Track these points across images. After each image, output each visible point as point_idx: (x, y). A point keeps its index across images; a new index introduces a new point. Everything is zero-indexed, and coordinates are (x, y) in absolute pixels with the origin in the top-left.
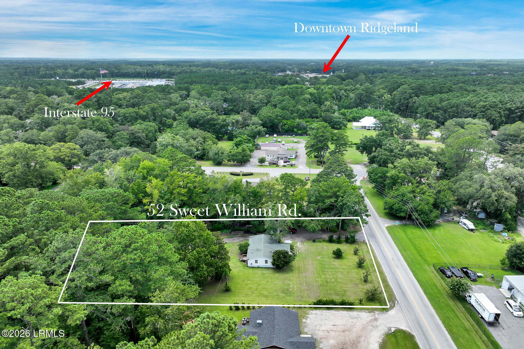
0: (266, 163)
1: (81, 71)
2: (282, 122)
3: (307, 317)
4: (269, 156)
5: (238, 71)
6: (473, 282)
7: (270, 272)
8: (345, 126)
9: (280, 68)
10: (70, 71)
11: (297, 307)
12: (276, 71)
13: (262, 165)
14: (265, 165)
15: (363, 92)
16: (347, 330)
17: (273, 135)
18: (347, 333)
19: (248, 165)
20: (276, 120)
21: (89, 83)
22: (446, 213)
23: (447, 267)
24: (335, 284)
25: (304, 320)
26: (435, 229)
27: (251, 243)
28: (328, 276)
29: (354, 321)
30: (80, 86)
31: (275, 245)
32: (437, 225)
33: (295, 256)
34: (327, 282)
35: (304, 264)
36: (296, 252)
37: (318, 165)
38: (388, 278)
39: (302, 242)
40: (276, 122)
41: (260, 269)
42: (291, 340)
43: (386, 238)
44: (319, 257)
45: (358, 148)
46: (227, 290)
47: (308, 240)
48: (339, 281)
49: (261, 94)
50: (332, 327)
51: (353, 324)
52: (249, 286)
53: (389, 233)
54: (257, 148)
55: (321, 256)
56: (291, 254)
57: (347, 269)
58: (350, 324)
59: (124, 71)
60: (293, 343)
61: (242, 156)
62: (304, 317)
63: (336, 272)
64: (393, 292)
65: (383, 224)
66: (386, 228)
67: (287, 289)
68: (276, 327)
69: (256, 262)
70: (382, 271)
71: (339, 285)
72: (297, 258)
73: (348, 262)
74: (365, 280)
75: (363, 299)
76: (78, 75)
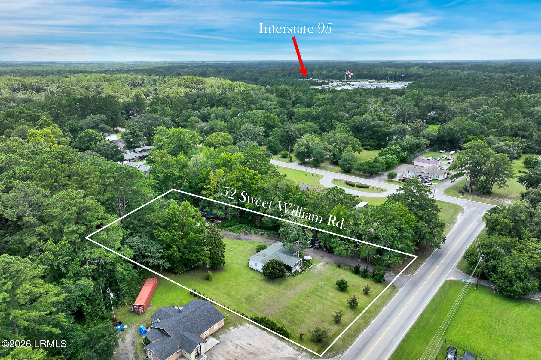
0: (396, 179)
1: (334, 72)
2: (466, 136)
4: (410, 172)
5: (507, 75)
7: (261, 278)
10: (324, 72)
11: (238, 316)
13: (392, 181)
14: (395, 182)
17: (450, 150)
18: (251, 356)
19: (377, 178)
20: (458, 134)
21: (332, 84)
23: (463, 352)
24: (303, 312)
25: (231, 328)
26: (519, 305)
27: (269, 247)
28: (305, 302)
29: (272, 350)
30: (320, 87)
31: (285, 255)
32: (533, 302)
33: (300, 273)
34: (297, 307)
35: (299, 283)
36: (308, 270)
37: (460, 192)
38: (365, 330)
39: (327, 263)
40: (457, 136)
41: (256, 273)
42: (184, 333)
43: (429, 291)
44: (323, 283)
45: (521, 180)
46: (208, 279)
47: (335, 264)
48: (311, 311)
49: (470, 103)
50: (246, 345)
51: (268, 352)
52: (230, 282)
53: (443, 287)
54: (411, 163)
55: (326, 283)
56: (300, 270)
57: (336, 304)
58: (266, 351)
59: (372, 73)
60: (182, 336)
61: (370, 167)
62: (235, 325)
63: (319, 302)
64: (350, 345)
65: (449, 276)
66: (446, 281)
67: (254, 298)
68: (185, 318)
69: (256, 264)
70: (371, 321)
71: (306, 314)
72: (300, 276)
73: (345, 298)
74: (337, 321)
75: (308, 336)
76: (330, 77)
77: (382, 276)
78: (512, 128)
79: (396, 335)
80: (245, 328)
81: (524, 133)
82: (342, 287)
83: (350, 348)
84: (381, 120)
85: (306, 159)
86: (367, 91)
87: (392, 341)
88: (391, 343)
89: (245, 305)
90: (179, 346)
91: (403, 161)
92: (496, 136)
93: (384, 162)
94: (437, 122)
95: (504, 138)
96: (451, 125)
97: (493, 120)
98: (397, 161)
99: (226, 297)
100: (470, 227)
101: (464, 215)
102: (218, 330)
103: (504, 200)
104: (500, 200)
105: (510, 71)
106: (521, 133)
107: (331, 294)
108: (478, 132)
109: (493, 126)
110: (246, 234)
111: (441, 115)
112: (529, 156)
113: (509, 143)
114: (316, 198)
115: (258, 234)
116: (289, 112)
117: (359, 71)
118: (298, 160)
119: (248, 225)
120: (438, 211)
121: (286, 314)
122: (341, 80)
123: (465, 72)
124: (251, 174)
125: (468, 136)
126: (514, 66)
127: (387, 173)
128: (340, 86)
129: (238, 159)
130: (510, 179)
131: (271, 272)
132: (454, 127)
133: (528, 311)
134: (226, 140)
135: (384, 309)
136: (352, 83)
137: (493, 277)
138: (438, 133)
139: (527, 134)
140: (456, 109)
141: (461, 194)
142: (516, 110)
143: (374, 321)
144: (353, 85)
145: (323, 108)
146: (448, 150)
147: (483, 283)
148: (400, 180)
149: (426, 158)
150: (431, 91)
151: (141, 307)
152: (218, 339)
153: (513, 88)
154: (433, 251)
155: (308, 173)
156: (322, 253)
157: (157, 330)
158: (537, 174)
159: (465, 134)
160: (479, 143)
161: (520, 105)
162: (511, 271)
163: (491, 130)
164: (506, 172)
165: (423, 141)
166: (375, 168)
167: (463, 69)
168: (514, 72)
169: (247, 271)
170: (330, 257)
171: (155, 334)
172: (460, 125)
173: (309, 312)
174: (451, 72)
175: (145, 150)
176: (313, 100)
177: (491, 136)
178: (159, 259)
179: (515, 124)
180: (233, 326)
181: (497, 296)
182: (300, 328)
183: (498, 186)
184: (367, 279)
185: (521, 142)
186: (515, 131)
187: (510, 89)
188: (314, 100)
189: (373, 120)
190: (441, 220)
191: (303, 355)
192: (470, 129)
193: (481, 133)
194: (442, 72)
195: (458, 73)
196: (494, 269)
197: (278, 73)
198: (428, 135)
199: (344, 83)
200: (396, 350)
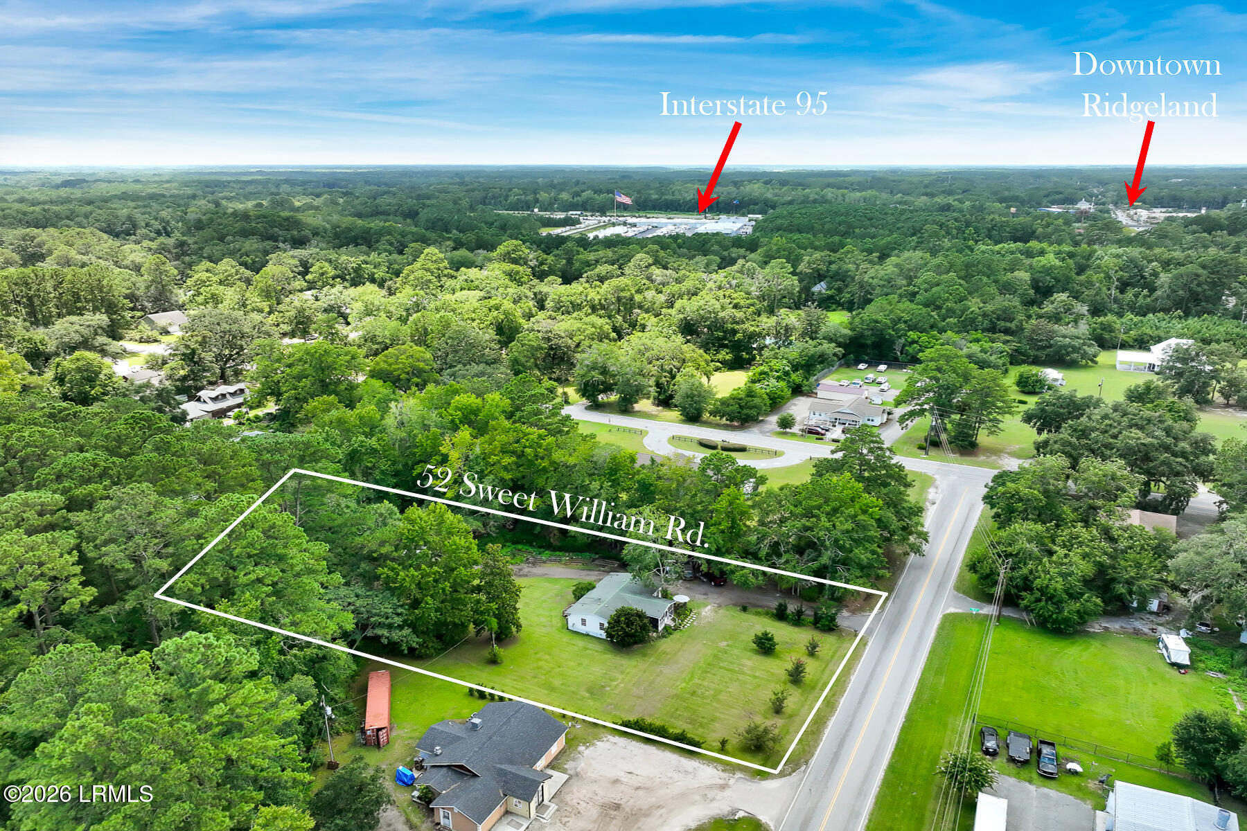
0: (795, 429)
1: (585, 195)
2: (906, 335)
3: (593, 744)
4: (817, 414)
5: (938, 200)
6: (1041, 779)
7: (599, 647)
8: (1093, 359)
9: (1061, 193)
10: (564, 196)
11: (590, 722)
12: (1045, 201)
13: (786, 433)
14: (794, 435)
15: (1201, 271)
16: (645, 788)
17: (878, 365)
18: (640, 792)
19: (754, 430)
20: (891, 331)
21: (587, 222)
22: (1152, 613)
23: (1006, 732)
24: (708, 701)
25: (581, 748)
26: (1073, 643)
27: (599, 585)
28: (706, 683)
29: (676, 776)
30: (564, 229)
31: (638, 597)
32: (1093, 636)
33: (675, 630)
34: (693, 693)
35: (679, 650)
36: (688, 623)
37: (921, 448)
38: (833, 719)
39: (720, 606)
40: (889, 334)
41: (586, 639)
42: (503, 767)
43: (921, 637)
44: (725, 643)
45: (1028, 418)
46: (494, 661)
47: (735, 605)
48: (721, 697)
49: (897, 265)
50: (622, 774)
51: (670, 781)
52: (540, 663)
53: (941, 628)
54: (810, 393)
55: (730, 642)
56: (672, 624)
57: (762, 679)
58: (664, 779)
59: (669, 197)
60: (502, 773)
61: (741, 407)
62: (587, 742)
63: (731, 679)
64: (816, 747)
65: (947, 606)
66: (944, 616)
67: (603, 687)
68: (494, 738)
69: (584, 622)
70: (837, 701)
71: (714, 704)
72: (677, 635)
73: (778, 667)
74: (778, 709)
75: (734, 742)
76: (578, 205)
77: (833, 619)
78: (985, 315)
79: (889, 721)
80: (608, 745)
81: (1008, 324)
82: (765, 646)
83: (817, 753)
84: (736, 306)
85: (600, 397)
86: (679, 241)
87: (884, 732)
88: (884, 735)
89: (591, 703)
90: (501, 791)
91: (797, 391)
92: (958, 332)
93: (765, 396)
94: (834, 307)
95: (975, 335)
96: (873, 312)
97: (948, 299)
98: (788, 392)
99: (546, 692)
100: (957, 515)
101: (939, 491)
102: (558, 755)
103: (999, 456)
104: (994, 458)
105: (943, 192)
106: (1002, 324)
107: (749, 663)
108: (927, 326)
109: (951, 312)
110: (534, 564)
111: (840, 290)
112: (1024, 369)
113: (987, 345)
114: (681, 479)
115: (560, 561)
116: (535, 294)
117: (639, 192)
118: (584, 401)
119: (531, 545)
120: (907, 485)
121: (677, 710)
122: (603, 214)
123: (858, 194)
124: (532, 437)
125: (909, 334)
126: (946, 180)
127: (774, 419)
128: (604, 227)
129: (497, 406)
130: (1007, 416)
131: (625, 632)
132: (879, 317)
133: (1089, 651)
134: (422, 365)
135: (853, 678)
136: (631, 220)
137: (1027, 599)
138: (852, 329)
139: (1013, 325)
140: (872, 278)
141: (923, 452)
142: (985, 279)
143: (842, 701)
144: (635, 225)
145: (613, 284)
146: (872, 364)
147: (1007, 612)
148: (803, 430)
149: (837, 384)
150: (809, 239)
151: (384, 731)
152: (564, 771)
153: (958, 229)
154: (905, 564)
155: (614, 426)
156: (703, 588)
157: (445, 769)
158: (1054, 405)
159: (903, 330)
160: (947, 350)
161: (989, 267)
162: (1058, 584)
163: (948, 320)
164: (999, 404)
165: (829, 348)
166: (751, 408)
167: (852, 187)
168: (949, 195)
169: (566, 638)
170: (721, 594)
171: (443, 776)
172: (891, 311)
173: (719, 701)
174: (829, 193)
175: (224, 396)
176: (573, 264)
177: (949, 332)
178: (401, 627)
179: (989, 308)
180: (584, 744)
181: (1034, 632)
182: (714, 731)
183: (986, 432)
184: (804, 628)
185: (1005, 342)
186: (991, 321)
187: (954, 232)
188: (577, 265)
189: (723, 308)
190: (913, 502)
191: (736, 776)
192: (911, 320)
193: (932, 327)
194: (812, 193)
195: (843, 196)
196: (1027, 585)
197: (460, 199)
198: (835, 335)
199: (613, 220)
200: (897, 745)
